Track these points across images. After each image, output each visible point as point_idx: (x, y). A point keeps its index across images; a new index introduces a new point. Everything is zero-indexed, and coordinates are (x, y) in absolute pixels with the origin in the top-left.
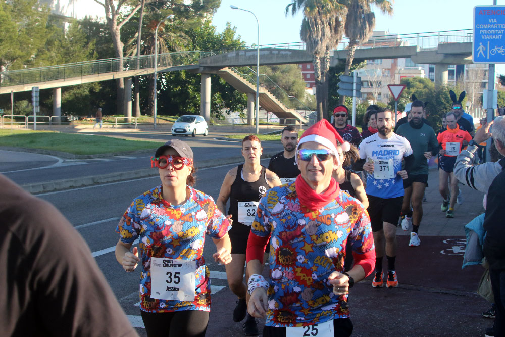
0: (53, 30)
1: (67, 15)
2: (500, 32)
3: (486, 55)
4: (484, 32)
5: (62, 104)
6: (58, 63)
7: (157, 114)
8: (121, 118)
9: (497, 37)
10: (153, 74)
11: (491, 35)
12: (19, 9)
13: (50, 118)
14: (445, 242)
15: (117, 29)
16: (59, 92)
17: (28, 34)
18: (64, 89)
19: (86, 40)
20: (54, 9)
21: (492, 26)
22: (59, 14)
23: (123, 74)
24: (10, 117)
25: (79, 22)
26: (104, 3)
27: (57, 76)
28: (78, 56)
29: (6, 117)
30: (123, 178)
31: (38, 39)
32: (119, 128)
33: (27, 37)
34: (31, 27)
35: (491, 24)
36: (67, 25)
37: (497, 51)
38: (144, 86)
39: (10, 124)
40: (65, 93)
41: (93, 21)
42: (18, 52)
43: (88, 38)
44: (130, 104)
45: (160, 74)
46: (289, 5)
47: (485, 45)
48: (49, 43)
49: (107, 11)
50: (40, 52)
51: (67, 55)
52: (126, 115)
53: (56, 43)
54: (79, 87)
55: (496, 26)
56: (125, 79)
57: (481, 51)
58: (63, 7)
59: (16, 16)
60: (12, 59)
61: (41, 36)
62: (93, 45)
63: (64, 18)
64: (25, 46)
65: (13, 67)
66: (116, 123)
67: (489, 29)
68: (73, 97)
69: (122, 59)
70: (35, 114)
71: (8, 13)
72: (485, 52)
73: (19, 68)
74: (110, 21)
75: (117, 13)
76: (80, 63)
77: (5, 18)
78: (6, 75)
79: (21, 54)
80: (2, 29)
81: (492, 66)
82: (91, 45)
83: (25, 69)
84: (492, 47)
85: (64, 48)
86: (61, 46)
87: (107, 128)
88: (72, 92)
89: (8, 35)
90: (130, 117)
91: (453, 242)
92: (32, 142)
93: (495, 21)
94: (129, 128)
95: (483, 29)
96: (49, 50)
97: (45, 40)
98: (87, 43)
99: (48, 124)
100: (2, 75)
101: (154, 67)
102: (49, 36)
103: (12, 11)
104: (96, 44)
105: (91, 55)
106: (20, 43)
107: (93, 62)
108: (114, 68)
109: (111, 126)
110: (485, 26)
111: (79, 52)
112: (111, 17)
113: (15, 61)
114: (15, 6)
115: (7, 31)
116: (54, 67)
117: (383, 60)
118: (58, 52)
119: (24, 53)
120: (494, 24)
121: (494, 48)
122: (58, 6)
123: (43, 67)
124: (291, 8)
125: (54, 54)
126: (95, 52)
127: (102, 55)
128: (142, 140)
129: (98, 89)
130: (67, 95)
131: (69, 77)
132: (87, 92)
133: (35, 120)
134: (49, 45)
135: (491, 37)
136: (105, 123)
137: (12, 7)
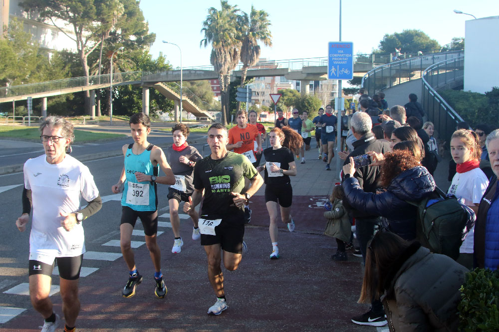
0: (42, 58)
1: (50, 48)
2: (345, 59)
3: (337, 75)
4: (335, 59)
5: (48, 108)
6: (45, 80)
7: (113, 114)
8: (88, 117)
9: (343, 63)
10: (110, 87)
11: (339, 61)
12: (18, 45)
13: (40, 118)
14: (311, 199)
15: (85, 57)
16: (45, 100)
17: (24, 61)
18: (49, 98)
19: (64, 65)
20: (42, 44)
21: (340, 55)
22: (45, 47)
23: (89, 88)
24: (12, 118)
25: (59, 53)
26: (76, 40)
27: (43, 89)
28: (58, 75)
29: (9, 118)
30: (91, 158)
31: (31, 64)
32: (86, 124)
33: (24, 63)
34: (26, 56)
35: (340, 54)
36: (51, 55)
37: (343, 72)
38: (103, 96)
39: (12, 122)
40: (50, 101)
41: (69, 52)
42: (18, 74)
43: (65, 63)
44: (94, 107)
45: (114, 87)
46: (202, 40)
47: (336, 67)
48: (39, 67)
49: (78, 44)
50: (33, 73)
51: (51, 75)
52: (91, 115)
53: (43, 67)
54: (59, 96)
55: (342, 55)
56: (91, 91)
57: (333, 72)
58: (48, 42)
59: (16, 49)
60: (13, 78)
61: (33, 62)
62: (69, 68)
63: (48, 50)
64: (22, 69)
65: (14, 84)
66: (84, 121)
67: (339, 57)
68: (55, 103)
69: (88, 77)
70: (29, 115)
71: (11, 48)
72: (336, 72)
73: (18, 84)
74: (80, 52)
75: (85, 46)
76: (60, 80)
77: (9, 50)
78: (9, 89)
79: (20, 74)
80: (7, 58)
81: (340, 82)
82: (67, 68)
83: (23, 85)
84: (340, 69)
85: (48, 70)
86: (47, 69)
87: (78, 124)
88: (54, 100)
89: (11, 62)
90: (94, 116)
91: (317, 199)
92: (28, 135)
93: (342, 52)
94: (93, 124)
95: (334, 57)
96: (38, 72)
97: (36, 65)
98: (64, 67)
99: (38, 122)
100: (7, 89)
101: (110, 82)
102: (38, 63)
103: (14, 46)
104: (71, 68)
105: (67, 75)
106: (19, 67)
107: (68, 79)
108: (83, 83)
109: (81, 123)
110: (335, 55)
111: (59, 73)
112: (80, 49)
113: (16, 79)
114: (15, 42)
115: (10, 59)
116: (42, 83)
117: (266, 77)
118: (45, 73)
119: (22, 74)
120: (342, 54)
121: (342, 69)
122: (44, 42)
123: (35, 83)
124: (204, 42)
125: (42, 75)
126: (70, 73)
127: (74, 75)
128: (102, 132)
129: (72, 98)
130: (51, 102)
131: (52, 90)
132: (64, 100)
133: (29, 119)
134: (39, 68)
135: (339, 63)
136: (77, 121)
137: (14, 43)
